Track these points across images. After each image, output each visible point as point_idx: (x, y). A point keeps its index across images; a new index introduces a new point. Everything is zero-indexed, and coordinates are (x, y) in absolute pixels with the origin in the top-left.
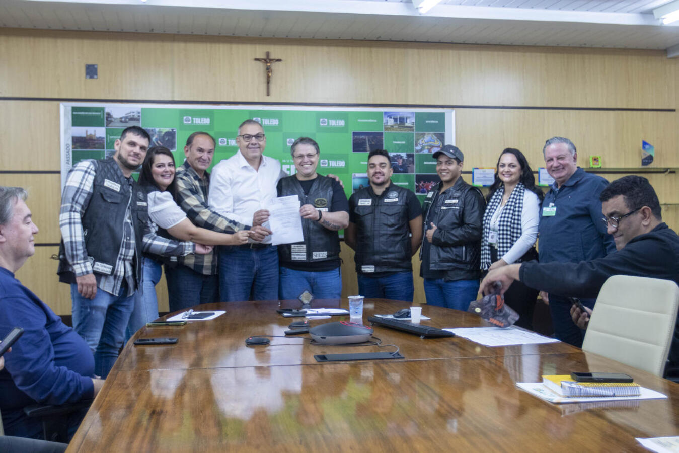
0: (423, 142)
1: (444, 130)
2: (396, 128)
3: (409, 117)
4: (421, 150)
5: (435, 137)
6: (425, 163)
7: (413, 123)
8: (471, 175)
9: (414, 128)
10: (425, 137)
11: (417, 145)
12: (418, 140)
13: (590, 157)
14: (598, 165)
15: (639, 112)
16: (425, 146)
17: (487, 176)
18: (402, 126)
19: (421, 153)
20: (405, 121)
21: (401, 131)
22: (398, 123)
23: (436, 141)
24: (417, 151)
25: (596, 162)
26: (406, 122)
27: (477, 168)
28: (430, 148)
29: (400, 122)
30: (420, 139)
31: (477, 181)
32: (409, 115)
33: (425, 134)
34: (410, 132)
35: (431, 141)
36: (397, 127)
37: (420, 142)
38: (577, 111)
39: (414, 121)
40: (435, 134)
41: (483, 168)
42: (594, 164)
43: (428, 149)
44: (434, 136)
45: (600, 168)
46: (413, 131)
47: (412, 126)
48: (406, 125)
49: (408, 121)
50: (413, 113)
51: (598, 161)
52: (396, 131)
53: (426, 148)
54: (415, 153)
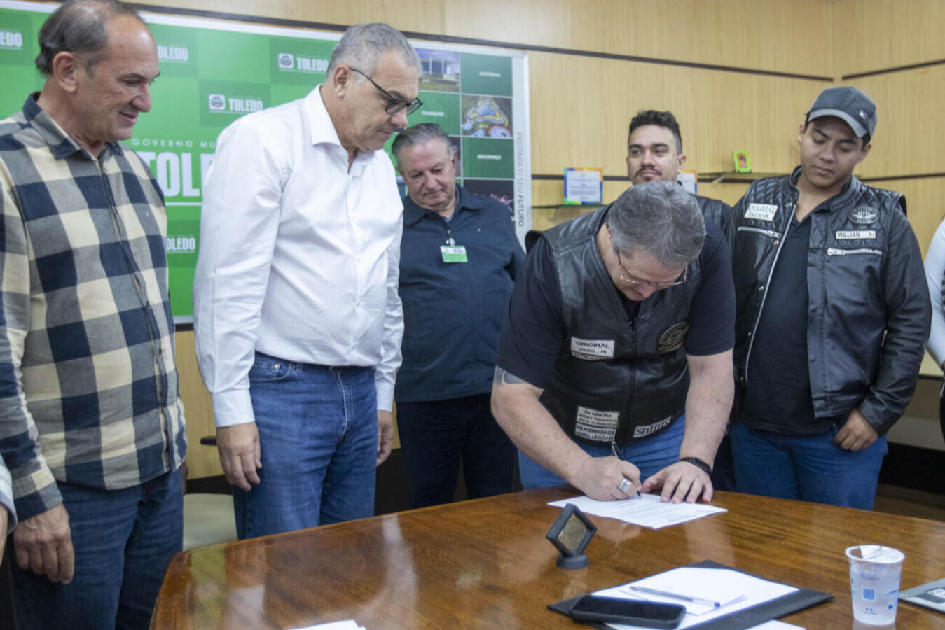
0: (475, 115)
1: (510, 92)
2: (426, 83)
3: (450, 63)
4: (473, 130)
5: (495, 107)
6: (480, 157)
7: (457, 74)
8: (561, 182)
9: (460, 85)
10: (479, 104)
11: (464, 121)
12: (465, 110)
13: (733, 154)
14: (746, 167)
15: (789, 80)
16: (479, 123)
17: (588, 184)
18: (438, 79)
19: (472, 136)
20: (443, 69)
21: (436, 89)
22: (431, 72)
23: (498, 114)
24: (465, 133)
25: (742, 161)
26: (445, 72)
27: (572, 169)
28: (487, 126)
29: (433, 70)
30: (470, 108)
31: (573, 193)
32: (450, 58)
33: (477, 97)
34: (452, 93)
35: (488, 114)
36: (428, 81)
37: (470, 114)
38: (710, 72)
39: (458, 70)
40: (496, 100)
41: (581, 169)
42: (741, 166)
43: (484, 129)
44: (493, 103)
45: (750, 172)
46: (457, 90)
47: (456, 80)
48: (446, 77)
49: (449, 69)
50: (456, 54)
51: (745, 160)
52: (427, 89)
53: (481, 126)
54: (461, 136)
